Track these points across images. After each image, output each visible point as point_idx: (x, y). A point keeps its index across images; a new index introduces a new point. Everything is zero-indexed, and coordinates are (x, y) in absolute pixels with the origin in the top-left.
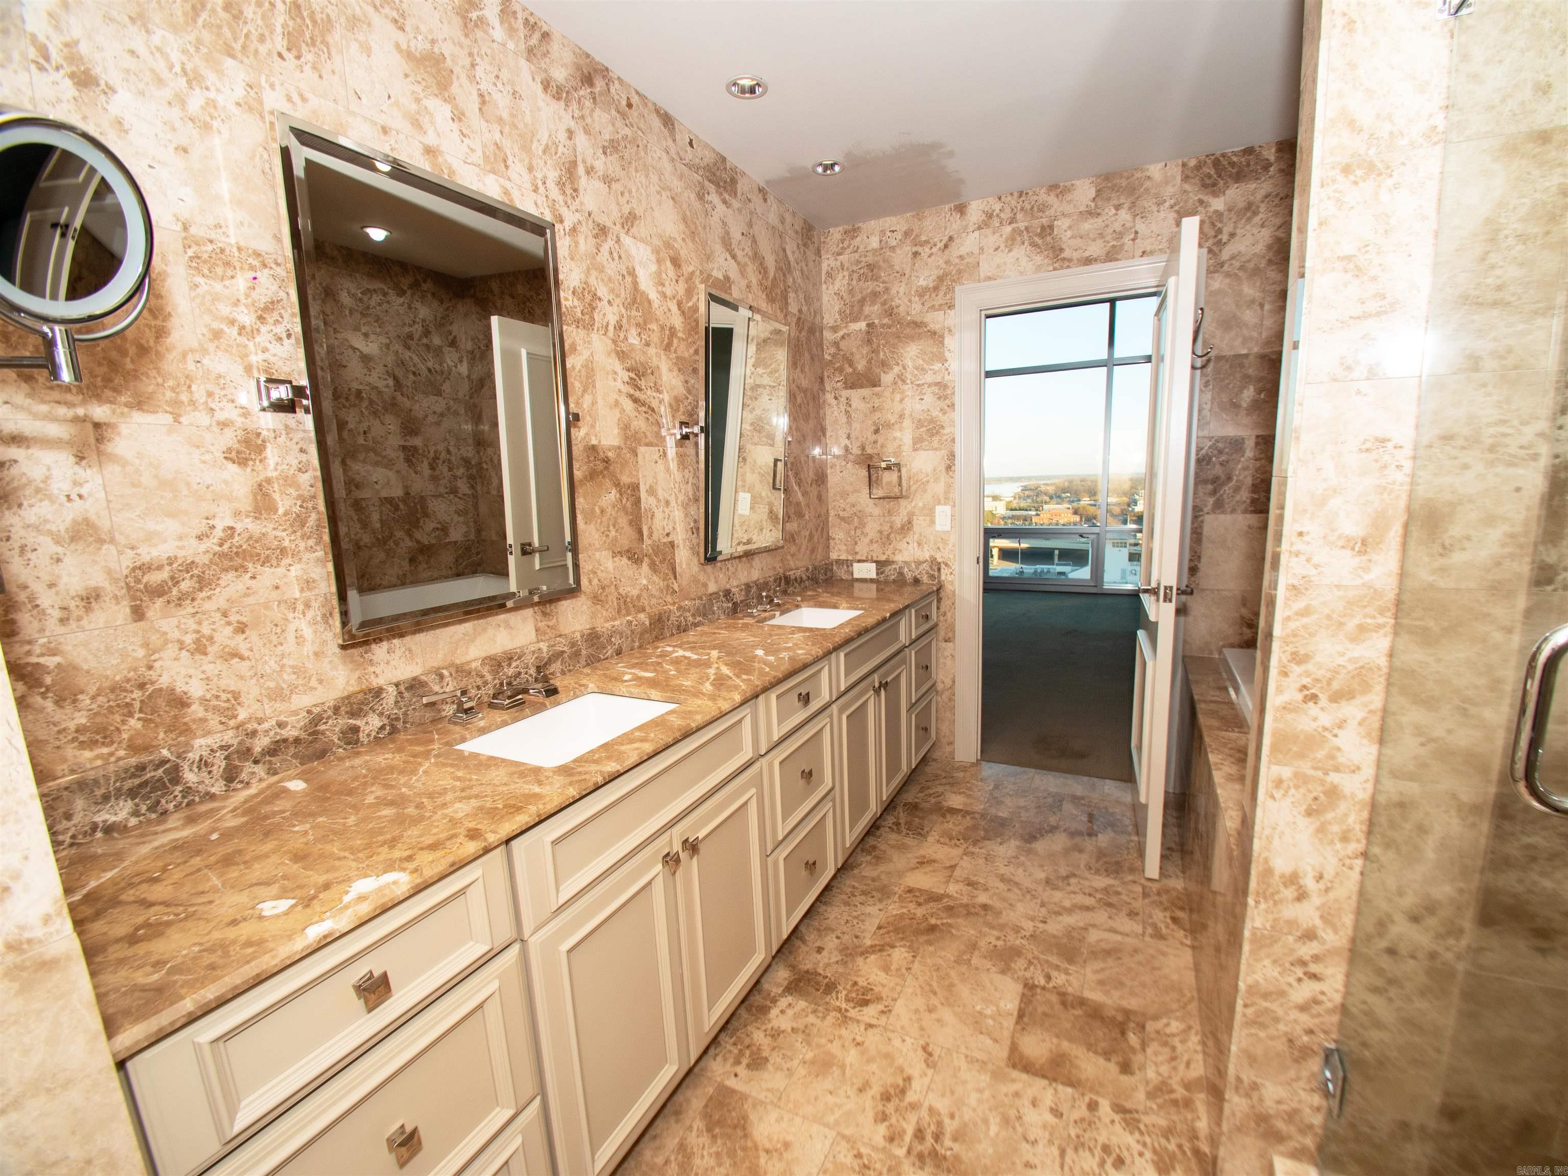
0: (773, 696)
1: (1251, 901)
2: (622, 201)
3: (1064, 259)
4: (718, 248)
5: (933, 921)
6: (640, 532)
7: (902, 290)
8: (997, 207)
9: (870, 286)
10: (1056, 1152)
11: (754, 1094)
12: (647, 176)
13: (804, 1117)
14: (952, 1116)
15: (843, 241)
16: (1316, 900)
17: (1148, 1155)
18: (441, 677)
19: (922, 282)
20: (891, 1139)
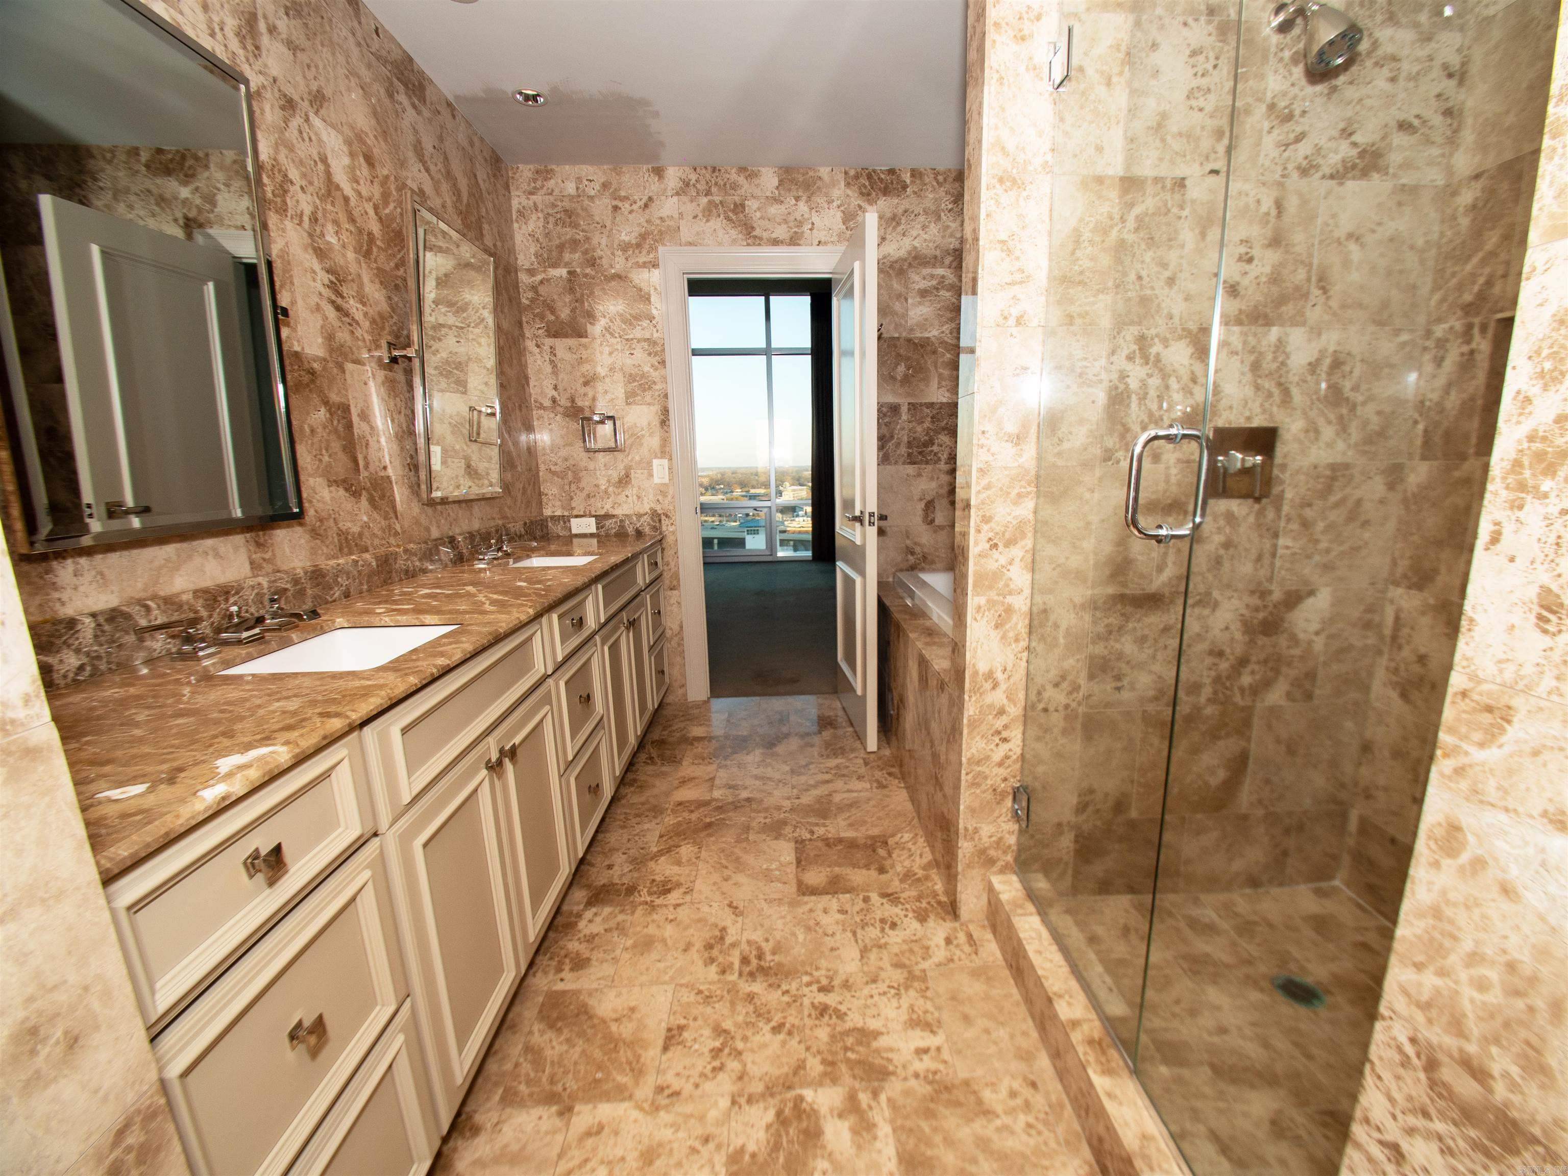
0: (555, 617)
1: (966, 697)
2: (310, 75)
3: (755, 237)
4: (411, 154)
5: (708, 820)
6: (355, 461)
7: (604, 242)
8: (693, 177)
9: (569, 233)
10: (850, 935)
11: (586, 986)
12: (333, 54)
13: (641, 985)
14: (767, 940)
15: (535, 180)
16: (1003, 687)
17: (911, 915)
18: (148, 609)
19: (624, 237)
20: (723, 972)
